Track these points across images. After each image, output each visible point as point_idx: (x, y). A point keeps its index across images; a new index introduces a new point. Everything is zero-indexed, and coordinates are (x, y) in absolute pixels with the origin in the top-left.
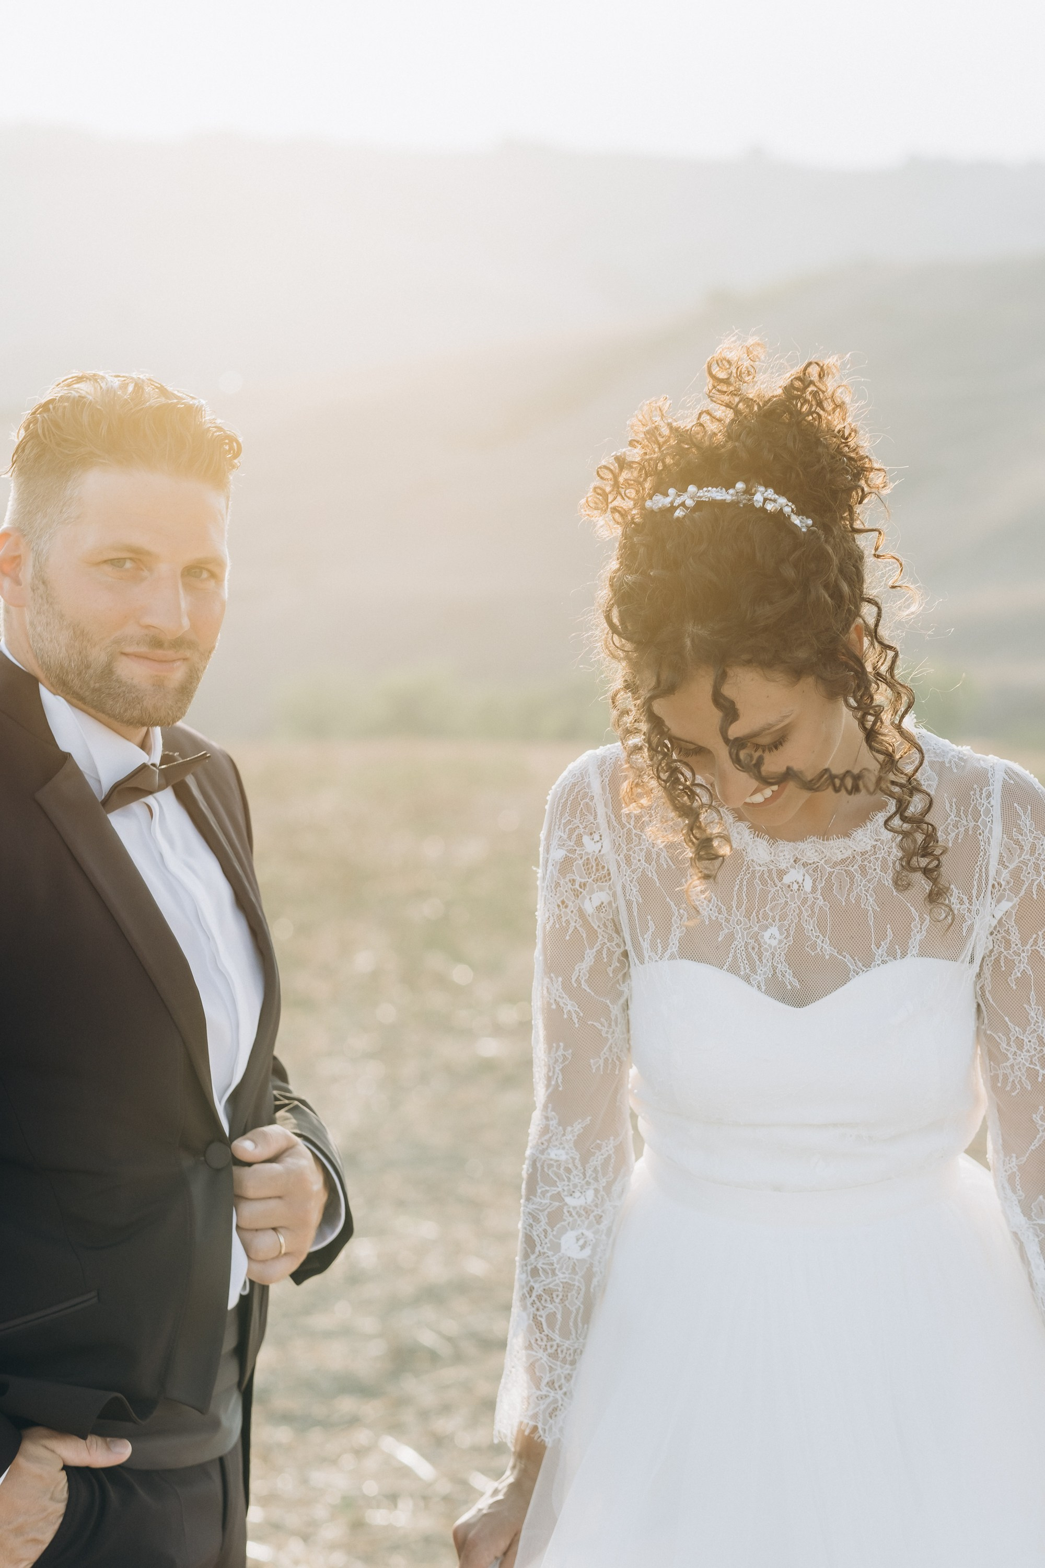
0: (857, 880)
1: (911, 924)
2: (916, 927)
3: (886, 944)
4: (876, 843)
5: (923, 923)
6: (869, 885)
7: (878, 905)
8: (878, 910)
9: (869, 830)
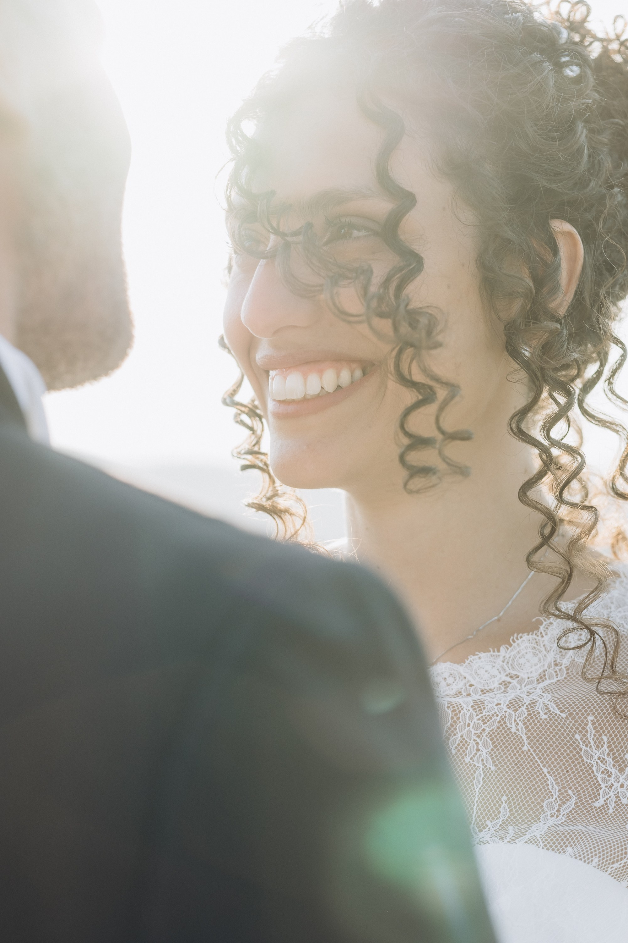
0: (465, 714)
1: (543, 801)
2: (551, 807)
3: (494, 826)
4: (508, 679)
5: (564, 803)
6: (483, 727)
7: (494, 762)
8: (493, 768)
9: (501, 658)
